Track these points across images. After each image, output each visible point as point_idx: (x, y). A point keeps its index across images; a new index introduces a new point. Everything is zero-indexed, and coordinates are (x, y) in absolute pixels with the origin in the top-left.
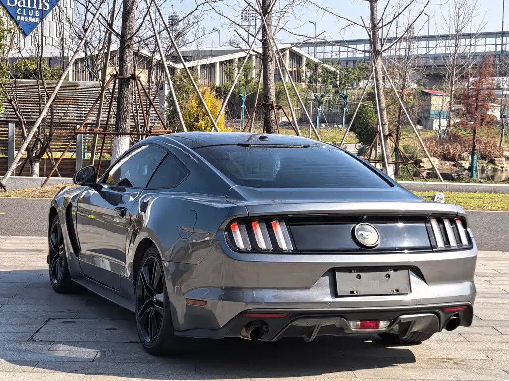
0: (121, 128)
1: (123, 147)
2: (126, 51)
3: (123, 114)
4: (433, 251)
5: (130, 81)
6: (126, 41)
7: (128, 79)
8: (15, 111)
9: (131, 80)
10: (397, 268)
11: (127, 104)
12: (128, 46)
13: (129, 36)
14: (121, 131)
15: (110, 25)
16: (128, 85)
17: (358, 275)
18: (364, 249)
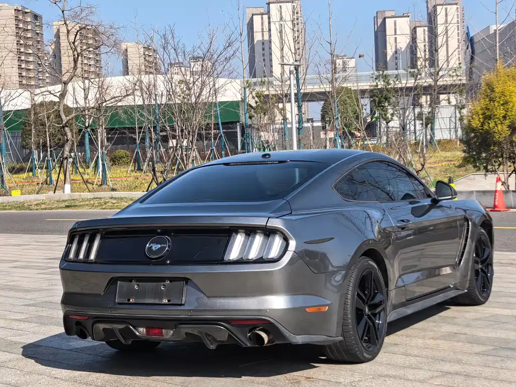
10: (173, 279)
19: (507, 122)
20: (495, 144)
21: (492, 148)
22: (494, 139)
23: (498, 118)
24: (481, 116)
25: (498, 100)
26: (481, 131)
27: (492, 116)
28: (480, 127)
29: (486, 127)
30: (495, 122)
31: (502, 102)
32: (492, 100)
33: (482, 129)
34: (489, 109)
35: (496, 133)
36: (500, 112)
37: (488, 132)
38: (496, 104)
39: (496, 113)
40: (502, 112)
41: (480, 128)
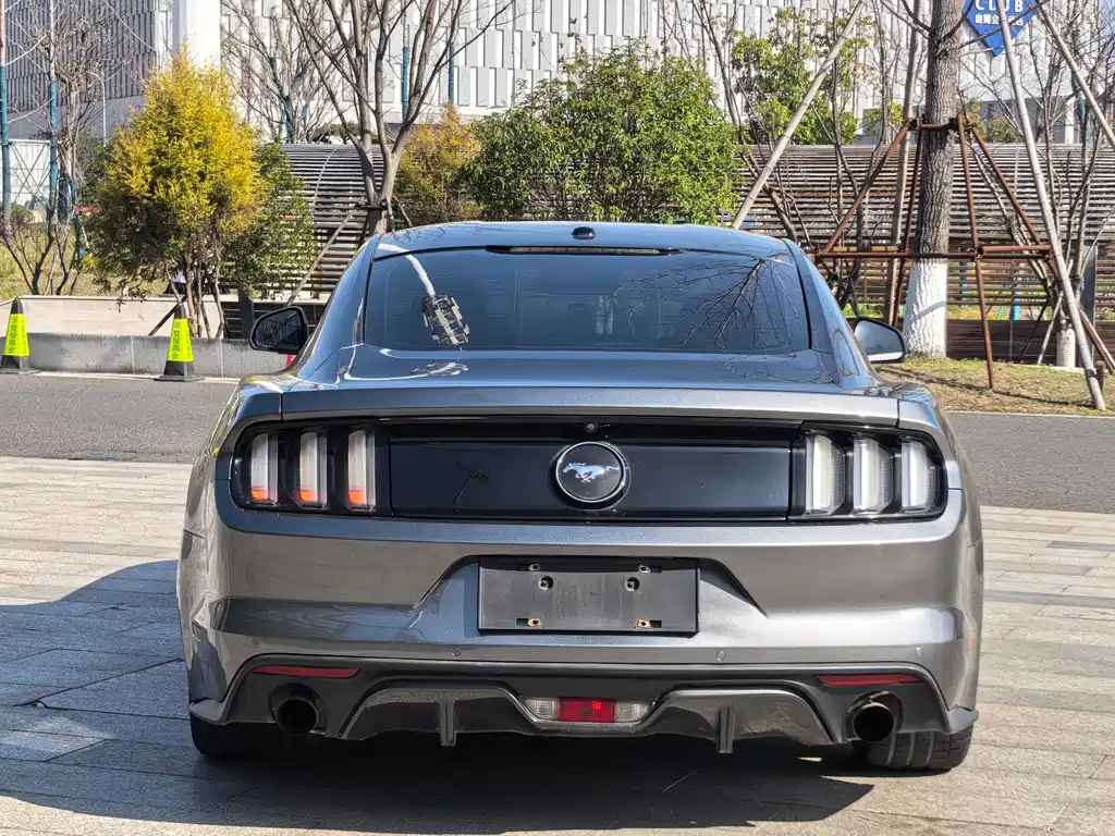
0: (925, 241)
1: (928, 288)
2: (941, 64)
3: (931, 210)
4: (788, 523)
5: (948, 133)
6: (939, 41)
7: (944, 130)
8: (779, 215)
9: (951, 132)
10: (660, 563)
11: (940, 187)
12: (945, 53)
13: (948, 29)
14: (926, 250)
15: (914, 16)
16: (943, 142)
17: (545, 578)
18: (573, 512)
19: (207, 186)
20: (178, 232)
21: (173, 241)
22: (179, 222)
23: (189, 175)
24: (149, 169)
25: (189, 135)
26: (145, 201)
27: (174, 170)
28: (148, 192)
29: (160, 193)
30: (182, 184)
31: (196, 140)
32: (174, 134)
33: (148, 198)
34: (164, 154)
35: (184, 209)
36: (193, 162)
37: (163, 206)
38: (186, 144)
39: (184, 164)
40: (197, 162)
41: (148, 195)
